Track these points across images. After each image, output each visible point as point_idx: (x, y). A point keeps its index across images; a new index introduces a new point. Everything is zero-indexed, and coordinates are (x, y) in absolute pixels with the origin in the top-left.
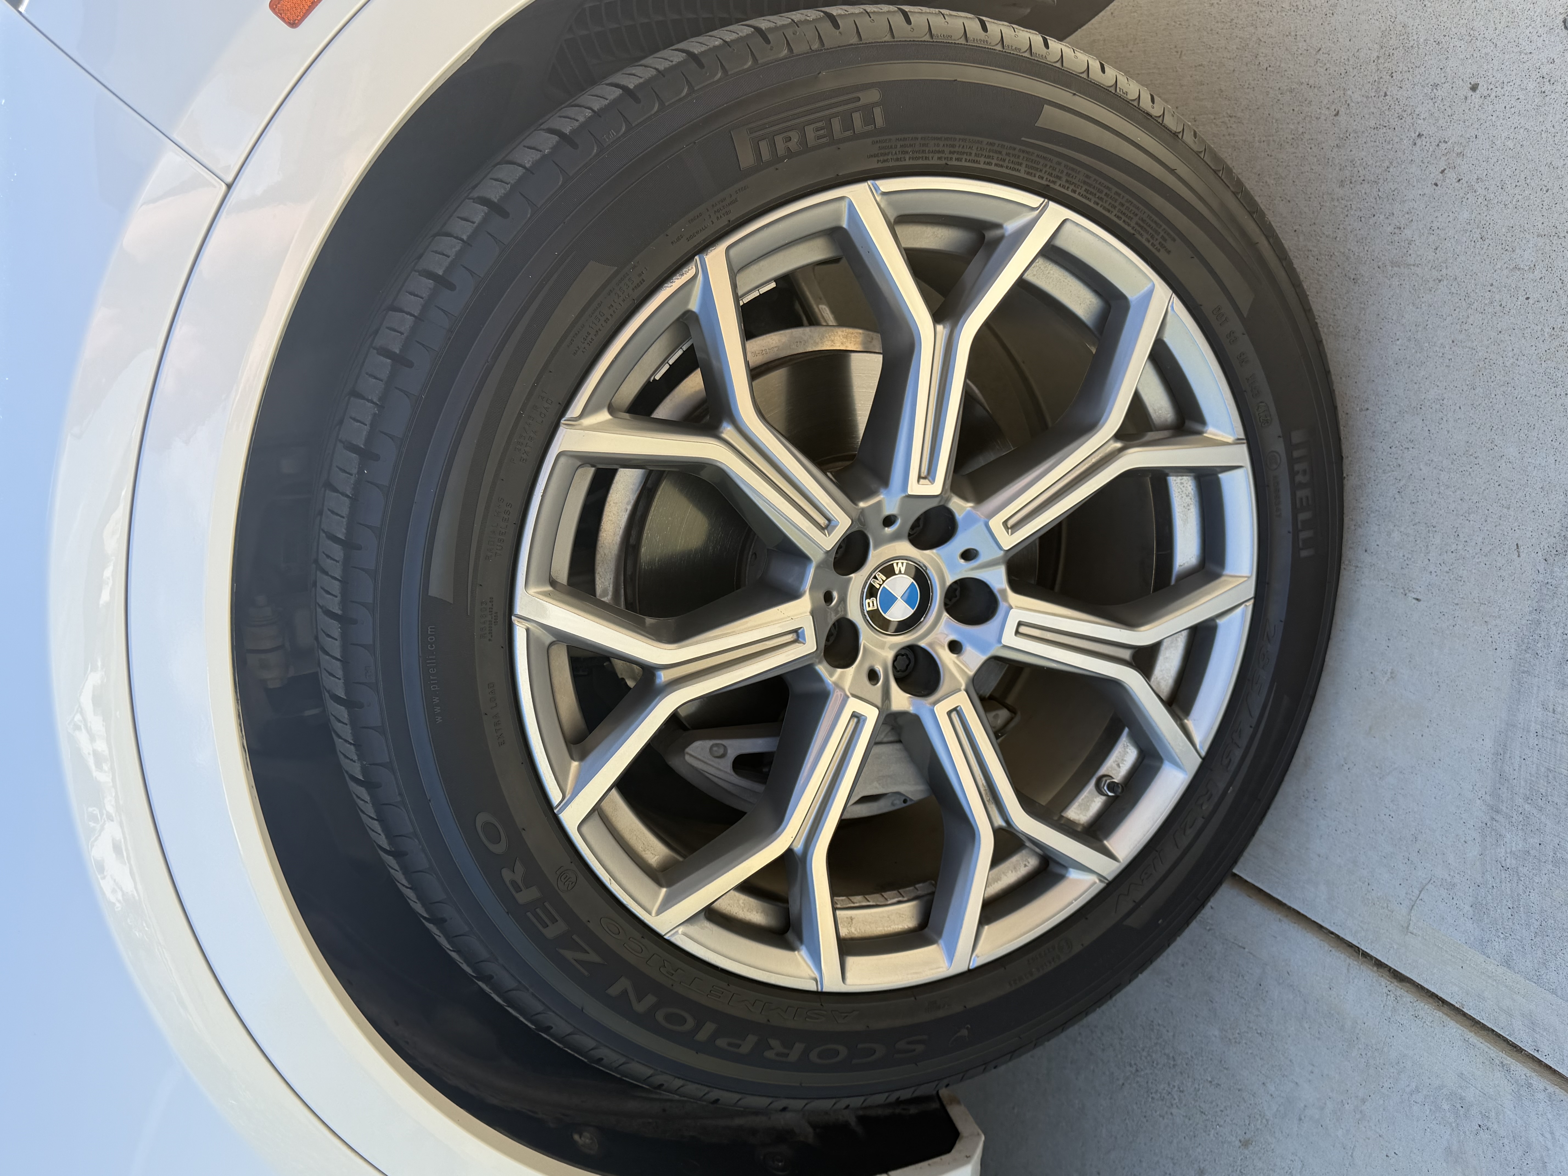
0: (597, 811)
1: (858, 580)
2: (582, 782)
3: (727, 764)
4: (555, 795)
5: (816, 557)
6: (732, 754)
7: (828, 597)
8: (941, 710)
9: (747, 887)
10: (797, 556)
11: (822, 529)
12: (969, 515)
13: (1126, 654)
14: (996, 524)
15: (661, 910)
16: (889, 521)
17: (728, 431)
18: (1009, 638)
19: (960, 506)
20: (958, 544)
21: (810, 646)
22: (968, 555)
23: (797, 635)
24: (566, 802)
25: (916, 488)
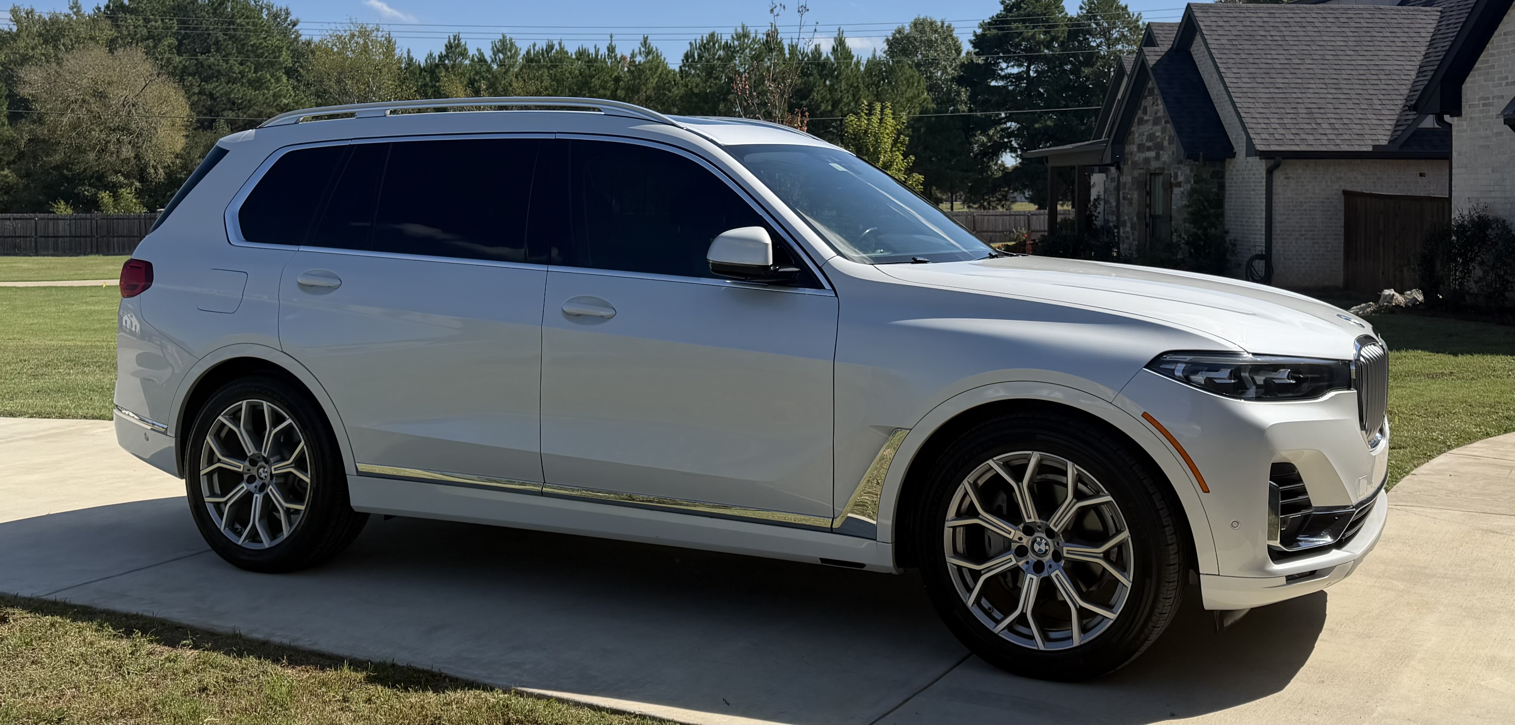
0: (992, 468)
1: (1044, 536)
2: (998, 464)
3: (1001, 504)
4: (995, 459)
5: (1048, 523)
6: (1003, 505)
7: (1039, 527)
8: (1011, 556)
9: (972, 502)
10: (1047, 519)
11: (1055, 524)
12: (1060, 565)
13: (1024, 611)
14: (1057, 572)
15: (968, 482)
16: (1058, 544)
17: (1075, 500)
18: (1029, 576)
19: (1062, 563)
20: (1053, 563)
21: (1027, 521)
22: (1050, 566)
23: (1029, 518)
24: (993, 460)
25: (1065, 549)
